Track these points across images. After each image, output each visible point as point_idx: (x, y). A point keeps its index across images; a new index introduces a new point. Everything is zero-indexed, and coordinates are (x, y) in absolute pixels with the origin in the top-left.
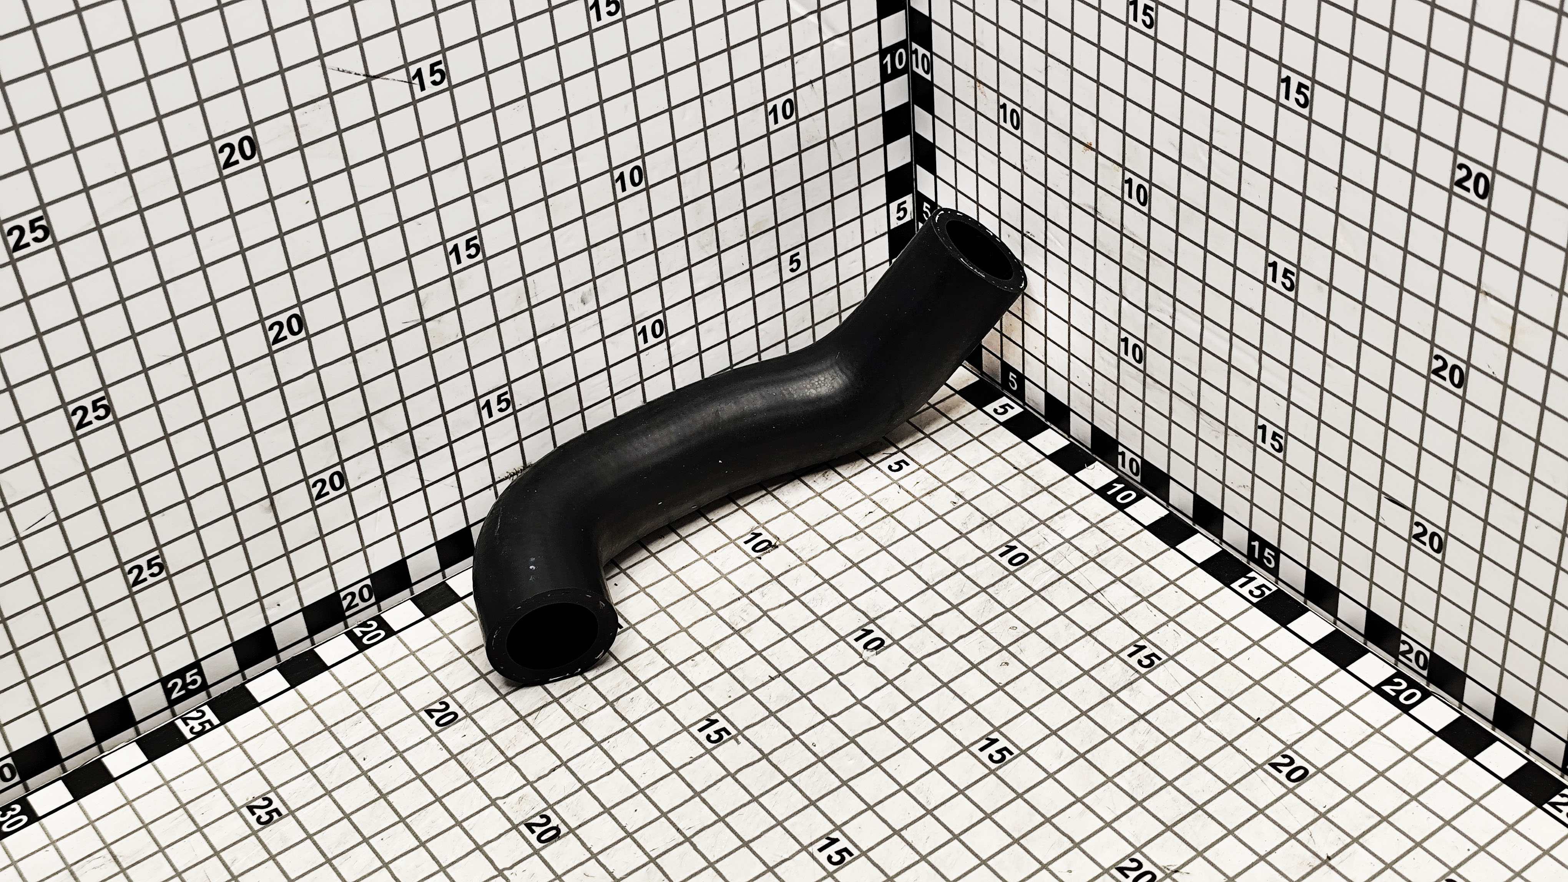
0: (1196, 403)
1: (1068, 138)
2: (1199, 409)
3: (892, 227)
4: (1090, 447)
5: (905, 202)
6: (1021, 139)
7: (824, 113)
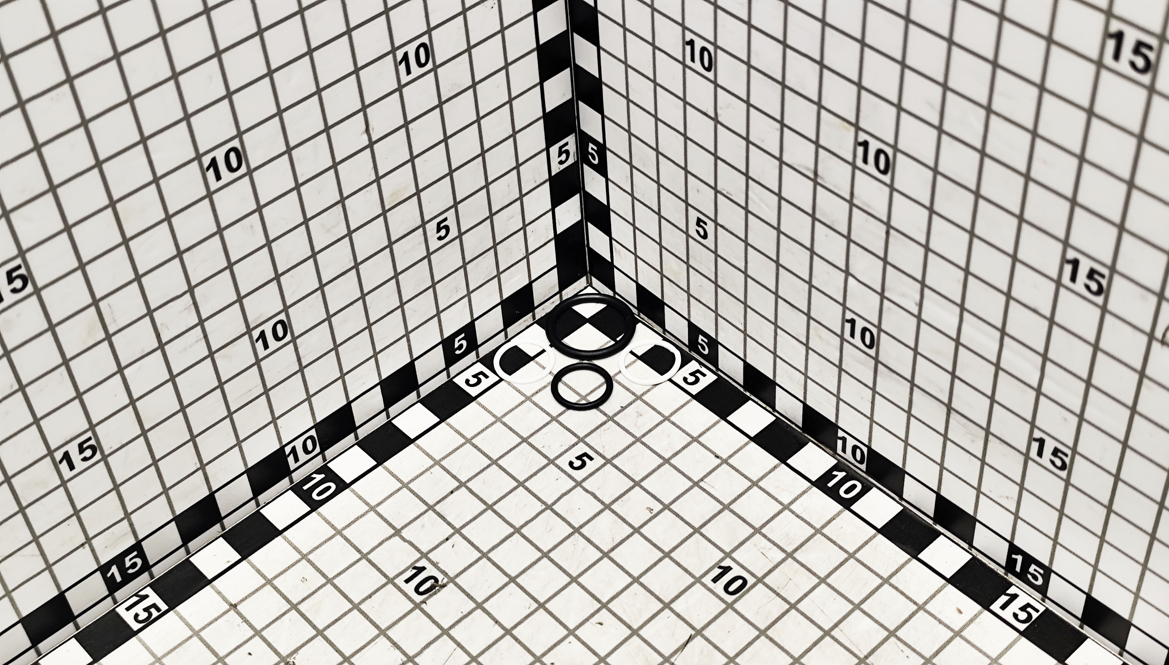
0: (946, 401)
1: (779, 87)
2: (949, 408)
3: (553, 174)
4: (801, 425)
5: (567, 144)
6: (715, 83)
7: (467, 54)
